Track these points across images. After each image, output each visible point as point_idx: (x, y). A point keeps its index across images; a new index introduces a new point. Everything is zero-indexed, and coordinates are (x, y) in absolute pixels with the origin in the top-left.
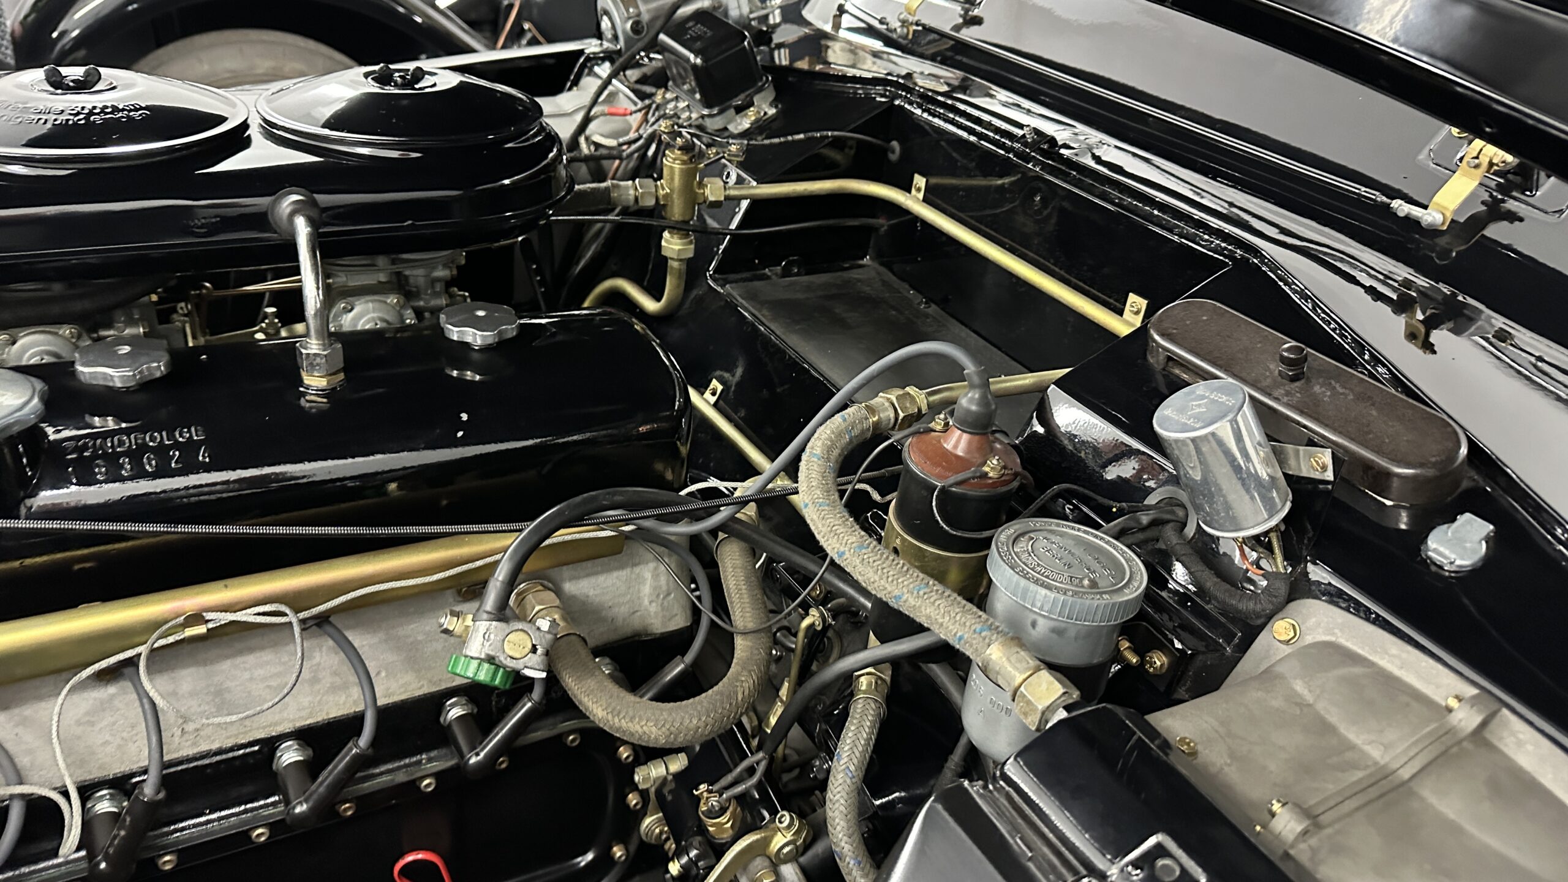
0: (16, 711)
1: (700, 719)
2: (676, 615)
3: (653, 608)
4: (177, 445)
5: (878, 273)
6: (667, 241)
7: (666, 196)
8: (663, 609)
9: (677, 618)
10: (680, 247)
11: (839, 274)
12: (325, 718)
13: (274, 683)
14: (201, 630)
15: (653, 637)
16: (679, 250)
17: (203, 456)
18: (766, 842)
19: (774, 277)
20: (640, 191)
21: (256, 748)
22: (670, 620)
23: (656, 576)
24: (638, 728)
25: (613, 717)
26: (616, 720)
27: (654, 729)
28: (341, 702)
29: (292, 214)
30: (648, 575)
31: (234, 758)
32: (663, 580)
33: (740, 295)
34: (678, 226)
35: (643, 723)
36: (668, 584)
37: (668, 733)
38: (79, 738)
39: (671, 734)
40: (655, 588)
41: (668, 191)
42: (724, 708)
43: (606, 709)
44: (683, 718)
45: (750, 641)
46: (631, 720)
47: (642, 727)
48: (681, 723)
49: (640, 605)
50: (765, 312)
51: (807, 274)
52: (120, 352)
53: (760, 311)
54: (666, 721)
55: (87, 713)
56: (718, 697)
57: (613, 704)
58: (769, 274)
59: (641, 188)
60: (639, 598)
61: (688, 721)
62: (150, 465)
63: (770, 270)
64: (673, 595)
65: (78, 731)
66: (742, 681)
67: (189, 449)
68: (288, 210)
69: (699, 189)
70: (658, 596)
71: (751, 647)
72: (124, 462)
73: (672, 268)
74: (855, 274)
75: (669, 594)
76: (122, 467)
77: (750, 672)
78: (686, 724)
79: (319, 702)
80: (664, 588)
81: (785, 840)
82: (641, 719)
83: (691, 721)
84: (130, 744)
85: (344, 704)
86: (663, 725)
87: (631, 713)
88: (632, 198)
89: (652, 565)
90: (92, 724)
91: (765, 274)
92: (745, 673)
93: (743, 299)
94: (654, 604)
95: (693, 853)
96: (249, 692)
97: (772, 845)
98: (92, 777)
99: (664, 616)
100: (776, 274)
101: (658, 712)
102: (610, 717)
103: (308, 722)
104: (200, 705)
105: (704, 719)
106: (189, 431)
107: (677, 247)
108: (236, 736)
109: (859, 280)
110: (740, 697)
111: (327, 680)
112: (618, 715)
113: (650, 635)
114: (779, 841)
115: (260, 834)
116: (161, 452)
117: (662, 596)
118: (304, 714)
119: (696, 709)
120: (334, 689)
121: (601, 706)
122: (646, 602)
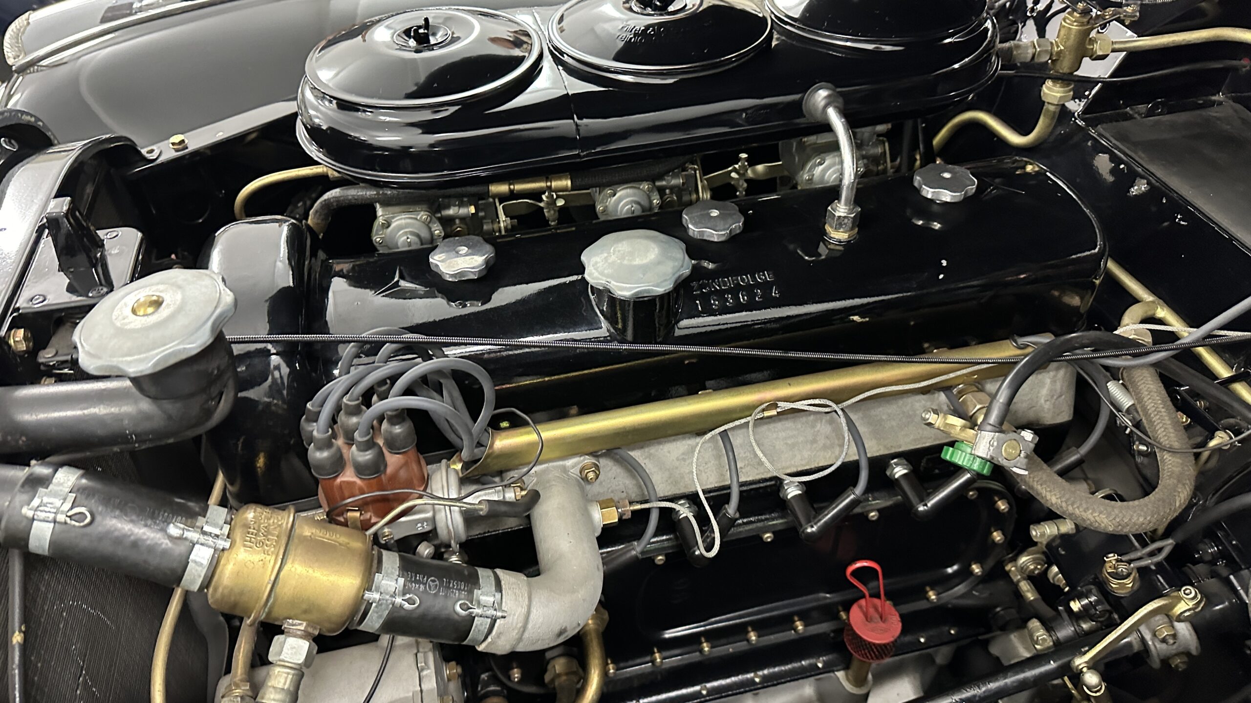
0: (647, 450)
1: (1146, 518)
2: (1063, 411)
3: (1047, 406)
4: (758, 285)
5: (1236, 111)
6: (1047, 87)
7: (1059, 53)
8: (1054, 408)
9: (1063, 413)
10: (1062, 95)
11: (1198, 112)
12: (817, 466)
13: (789, 442)
14: (773, 412)
15: (1043, 426)
16: (1061, 97)
17: (775, 293)
18: (1172, 606)
19: (1136, 116)
20: (1038, 50)
21: (773, 483)
22: (1058, 415)
23: (1054, 382)
24: (1090, 516)
25: (1068, 505)
26: (1070, 508)
27: (1105, 521)
28: (828, 457)
29: (826, 106)
30: (1048, 381)
31: (760, 488)
32: (1058, 385)
33: (1112, 136)
34: (1065, 77)
35: (1096, 514)
36: (1061, 389)
37: (1117, 524)
38: (677, 468)
39: (1120, 525)
40: (1051, 391)
41: (1062, 48)
42: (1165, 512)
43: (1060, 498)
44: (1132, 516)
45: (1180, 458)
46: (1085, 511)
47: (1094, 517)
48: (1130, 520)
49: (1037, 402)
50: (1140, 153)
51: (1168, 113)
52: (712, 215)
53: (1136, 153)
54: (1117, 516)
55: (683, 454)
56: (1160, 503)
57: (1067, 496)
58: (1131, 112)
59: (1039, 46)
60: (1037, 397)
61: (1136, 519)
62: (743, 299)
63: (1132, 109)
64: (1063, 397)
65: (677, 463)
66: (1179, 492)
67: (766, 286)
68: (822, 103)
69: (1090, 44)
70: (1052, 397)
71: (1182, 464)
72: (728, 297)
73: (1048, 110)
74: (1213, 112)
75: (1060, 396)
76: (727, 301)
77: (1184, 485)
78: (1133, 521)
79: (815, 455)
80: (1059, 390)
81: (1188, 607)
82: (1094, 511)
83: (1138, 519)
84: (703, 474)
85: (829, 458)
86: (1114, 519)
87: (1084, 506)
88: (1030, 56)
89: (1052, 374)
90: (684, 460)
91: (1127, 113)
92: (1180, 486)
93: (1116, 139)
94: (1048, 403)
95: (1093, 599)
96: (774, 447)
97: (1176, 609)
98: (681, 492)
99: (1054, 412)
100: (1140, 114)
101: (1109, 509)
102: (1064, 505)
103: (806, 468)
104: (745, 453)
105: (1148, 518)
106: (764, 275)
107: (1059, 95)
108: (763, 474)
109: (1218, 119)
110: (1178, 504)
111: (822, 441)
112: (1072, 505)
113: (1041, 425)
114: (1181, 608)
115: (768, 537)
116: (749, 289)
117: (1055, 397)
118: (803, 462)
119: (1142, 510)
120: (825, 448)
121: (1055, 495)
122: (1042, 401)
